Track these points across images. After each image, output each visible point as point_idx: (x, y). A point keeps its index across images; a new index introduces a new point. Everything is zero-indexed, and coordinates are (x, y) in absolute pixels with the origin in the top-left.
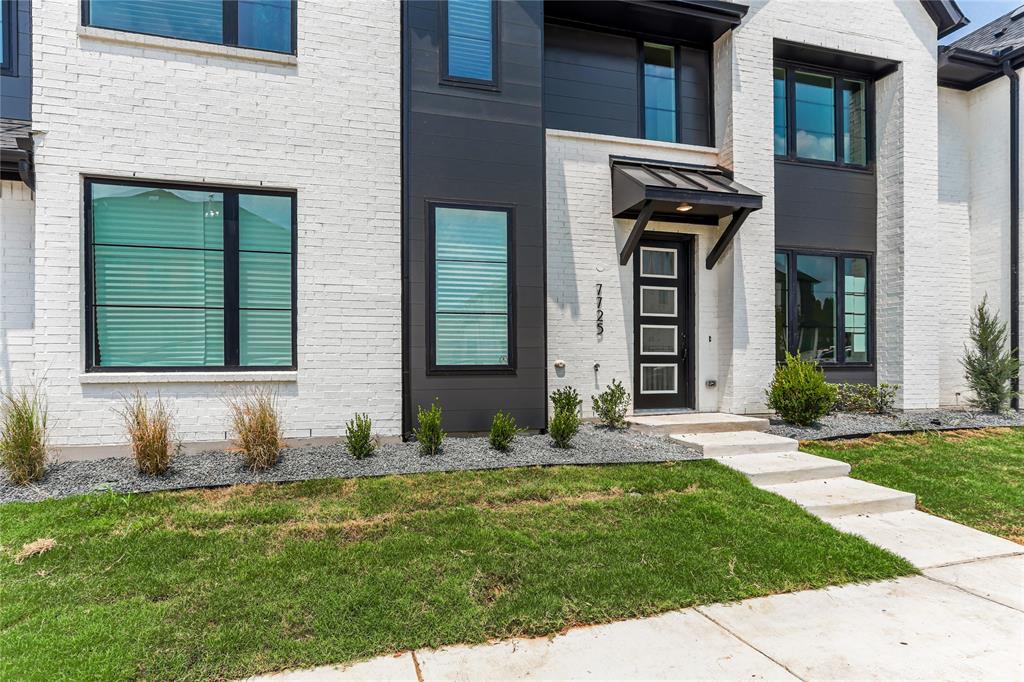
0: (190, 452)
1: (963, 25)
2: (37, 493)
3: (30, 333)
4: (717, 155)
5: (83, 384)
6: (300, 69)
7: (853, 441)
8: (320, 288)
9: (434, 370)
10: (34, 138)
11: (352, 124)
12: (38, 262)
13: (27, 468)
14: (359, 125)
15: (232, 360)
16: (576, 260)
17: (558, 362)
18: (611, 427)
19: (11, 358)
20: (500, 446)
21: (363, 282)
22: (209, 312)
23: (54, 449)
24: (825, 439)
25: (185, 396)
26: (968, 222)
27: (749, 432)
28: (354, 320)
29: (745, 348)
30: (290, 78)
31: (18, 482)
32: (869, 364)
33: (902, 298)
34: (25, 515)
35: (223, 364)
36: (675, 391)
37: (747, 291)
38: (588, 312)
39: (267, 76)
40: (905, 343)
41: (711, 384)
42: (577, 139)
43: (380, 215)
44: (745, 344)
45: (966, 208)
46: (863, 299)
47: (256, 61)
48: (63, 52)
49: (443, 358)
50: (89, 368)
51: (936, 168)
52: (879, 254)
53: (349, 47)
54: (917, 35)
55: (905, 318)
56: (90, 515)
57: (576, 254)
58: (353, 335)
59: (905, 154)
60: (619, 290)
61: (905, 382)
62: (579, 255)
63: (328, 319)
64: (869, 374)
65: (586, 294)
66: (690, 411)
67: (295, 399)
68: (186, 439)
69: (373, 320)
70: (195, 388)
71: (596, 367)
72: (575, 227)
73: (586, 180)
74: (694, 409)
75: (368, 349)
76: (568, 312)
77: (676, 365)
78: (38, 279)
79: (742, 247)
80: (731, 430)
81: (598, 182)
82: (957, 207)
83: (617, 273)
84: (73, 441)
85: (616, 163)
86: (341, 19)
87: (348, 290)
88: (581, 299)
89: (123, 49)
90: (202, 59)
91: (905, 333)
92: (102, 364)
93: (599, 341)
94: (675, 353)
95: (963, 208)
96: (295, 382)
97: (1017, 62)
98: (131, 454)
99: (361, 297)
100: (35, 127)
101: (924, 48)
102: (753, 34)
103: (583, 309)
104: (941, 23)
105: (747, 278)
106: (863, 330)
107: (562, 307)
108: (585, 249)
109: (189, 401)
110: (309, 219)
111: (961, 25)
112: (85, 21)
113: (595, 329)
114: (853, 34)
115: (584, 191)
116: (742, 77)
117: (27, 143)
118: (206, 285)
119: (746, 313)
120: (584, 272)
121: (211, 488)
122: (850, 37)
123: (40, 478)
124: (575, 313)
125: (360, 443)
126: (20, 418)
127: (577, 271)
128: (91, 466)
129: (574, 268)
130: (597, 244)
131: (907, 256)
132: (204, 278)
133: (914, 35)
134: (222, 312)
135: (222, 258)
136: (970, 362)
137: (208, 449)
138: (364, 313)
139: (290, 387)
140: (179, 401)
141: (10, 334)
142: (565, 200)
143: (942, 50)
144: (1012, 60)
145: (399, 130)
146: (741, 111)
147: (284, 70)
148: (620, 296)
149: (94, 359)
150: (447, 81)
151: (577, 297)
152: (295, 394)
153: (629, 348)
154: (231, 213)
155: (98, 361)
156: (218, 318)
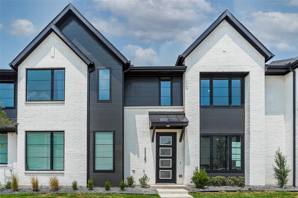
0: (43, 188)
1: (273, 57)
2: (17, 193)
3: (16, 163)
4: (183, 108)
5: (25, 173)
6: (65, 104)
7: (209, 193)
8: (69, 152)
9: (95, 171)
10: (18, 125)
11: (76, 115)
12: (18, 149)
13: (15, 188)
14: (77, 115)
15: (52, 169)
16: (139, 142)
17: (133, 169)
18: (143, 187)
19: (14, 168)
20: (107, 189)
21: (78, 150)
22: (48, 158)
23: (20, 186)
24: (200, 192)
25: (43, 176)
26: (284, 121)
27: (182, 189)
28: (76, 159)
29: (189, 165)
30: (63, 106)
31: (14, 191)
32: (241, 171)
33: (249, 149)
34: (14, 195)
35: (50, 169)
36: (171, 178)
37: (190, 149)
38: (142, 156)
39: (59, 106)
40: (250, 164)
41: (181, 176)
42: (139, 108)
43: (82, 135)
44: (189, 164)
45: (283, 116)
46: (240, 149)
47: (56, 103)
48: (22, 107)
49: (98, 168)
50: (26, 170)
51: (264, 105)
52: (245, 134)
53: (76, 97)
54: (256, 62)
55: (250, 155)
56: (23, 196)
57: (138, 140)
58: (76, 163)
59: (250, 102)
60: (151, 150)
61: (250, 177)
62: (139, 140)
63: (71, 159)
64: (242, 174)
65: (141, 150)
66: (175, 184)
67: (64, 177)
68: (43, 185)
69: (80, 159)
70: (44, 174)
71: (144, 170)
72: (138, 133)
73: (142, 119)
74: (176, 183)
75: (79, 166)
76: (136, 156)
77: (171, 171)
78: (18, 152)
79: (188, 135)
80: (176, 189)
81: (145, 119)
82: (280, 116)
83: (151, 145)
84: (23, 185)
85: (151, 114)
86: (74, 91)
87: (75, 152)
88: (140, 152)
89: (32, 105)
90: (46, 105)
91: (250, 160)
92: (29, 169)
93: (145, 164)
94: (171, 167)
95: (282, 116)
96: (64, 173)
97: (294, 67)
98: (32, 187)
99: (78, 154)
100: (18, 122)
101: (259, 66)
102: (192, 72)
103: (140, 155)
104: (266, 57)
105: (190, 145)
106: (240, 159)
107: (135, 154)
108: (141, 138)
109: (44, 177)
110: (67, 137)
111: (271, 57)
112: (26, 101)
113: (144, 161)
114: (229, 66)
115: (141, 122)
116: (189, 85)
117: (16, 126)
118: (47, 152)
119: (189, 155)
120: (141, 145)
121: (44, 193)
122: (228, 67)
123: (17, 190)
124: (138, 156)
125: (75, 187)
126: (14, 179)
127: (139, 144)
128: (26, 189)
129: (138, 144)
130: (145, 137)
131: (251, 135)
132: (46, 151)
133: (255, 62)
134: (50, 158)
135: (50, 146)
136: (276, 170)
137: (47, 187)
138: (78, 158)
139: (63, 174)
140: (42, 177)
141: (14, 163)
142: (135, 125)
143: (266, 65)
144: (292, 67)
145: (86, 115)
146: (188, 95)
147: (62, 105)
148: (152, 151)
149: (27, 168)
150: (99, 101)
151: (139, 152)
152: (64, 176)
153: (154, 166)
154: (52, 137)
155: (28, 169)
156: (49, 159)
